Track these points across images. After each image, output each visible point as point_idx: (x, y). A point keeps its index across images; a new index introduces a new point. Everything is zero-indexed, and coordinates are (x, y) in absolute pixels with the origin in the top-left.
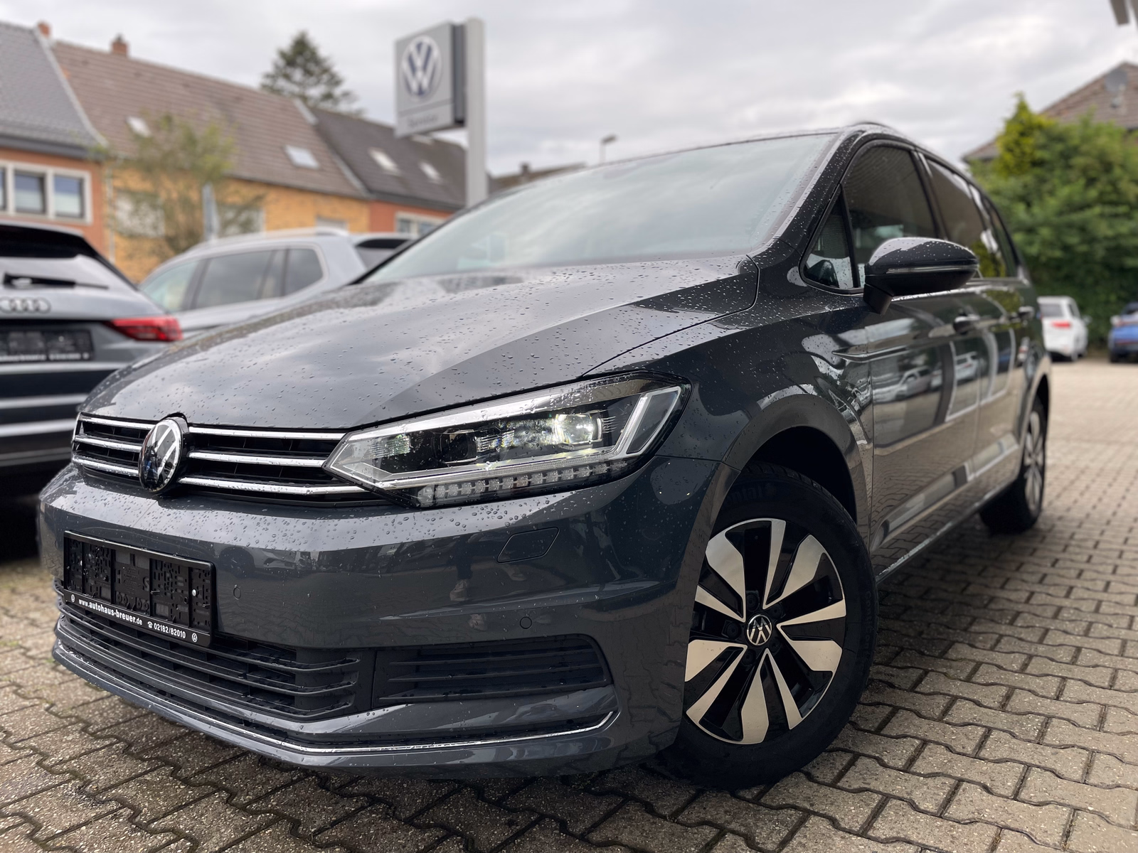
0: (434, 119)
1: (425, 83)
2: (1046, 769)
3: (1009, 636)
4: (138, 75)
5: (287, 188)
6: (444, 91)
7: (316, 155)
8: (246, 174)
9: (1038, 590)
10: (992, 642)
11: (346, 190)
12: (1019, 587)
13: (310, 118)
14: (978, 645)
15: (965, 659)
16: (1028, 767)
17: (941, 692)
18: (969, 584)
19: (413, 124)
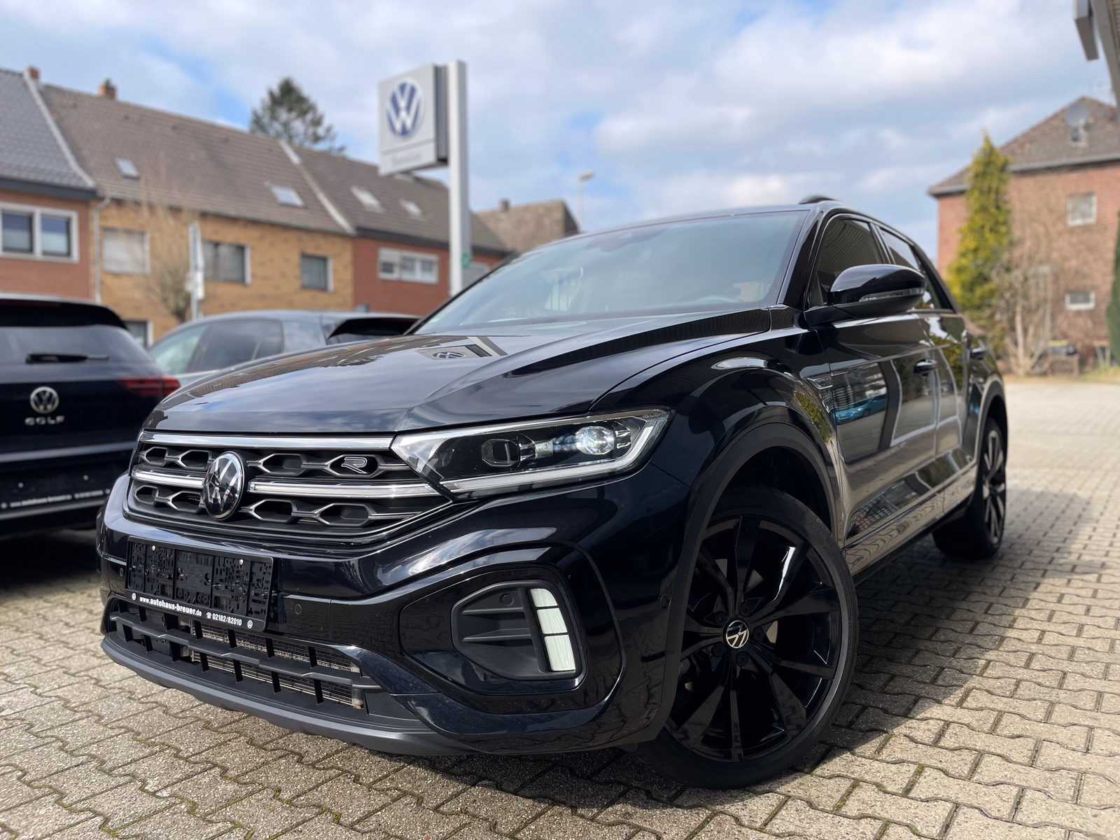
0: (418, 157)
1: (409, 123)
3: (1027, 680)
4: (126, 118)
5: (272, 225)
6: (427, 128)
7: (300, 195)
8: (231, 212)
9: (1049, 629)
10: (1012, 687)
11: (330, 227)
12: (1029, 626)
13: (295, 159)
14: (998, 692)
15: (987, 708)
17: (967, 746)
18: (977, 623)
19: (396, 162)
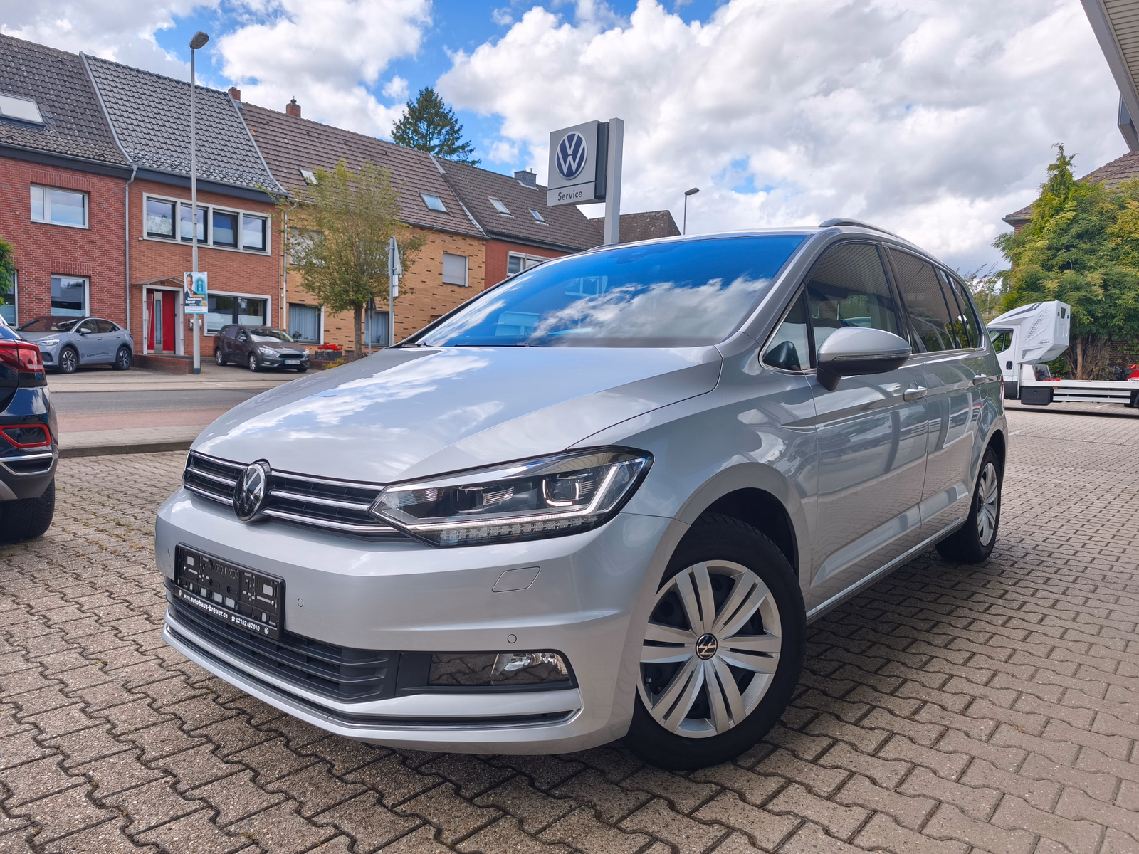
0: (579, 194)
1: (574, 167)
5: (422, 228)
7: (445, 200)
11: (470, 231)
13: (442, 171)
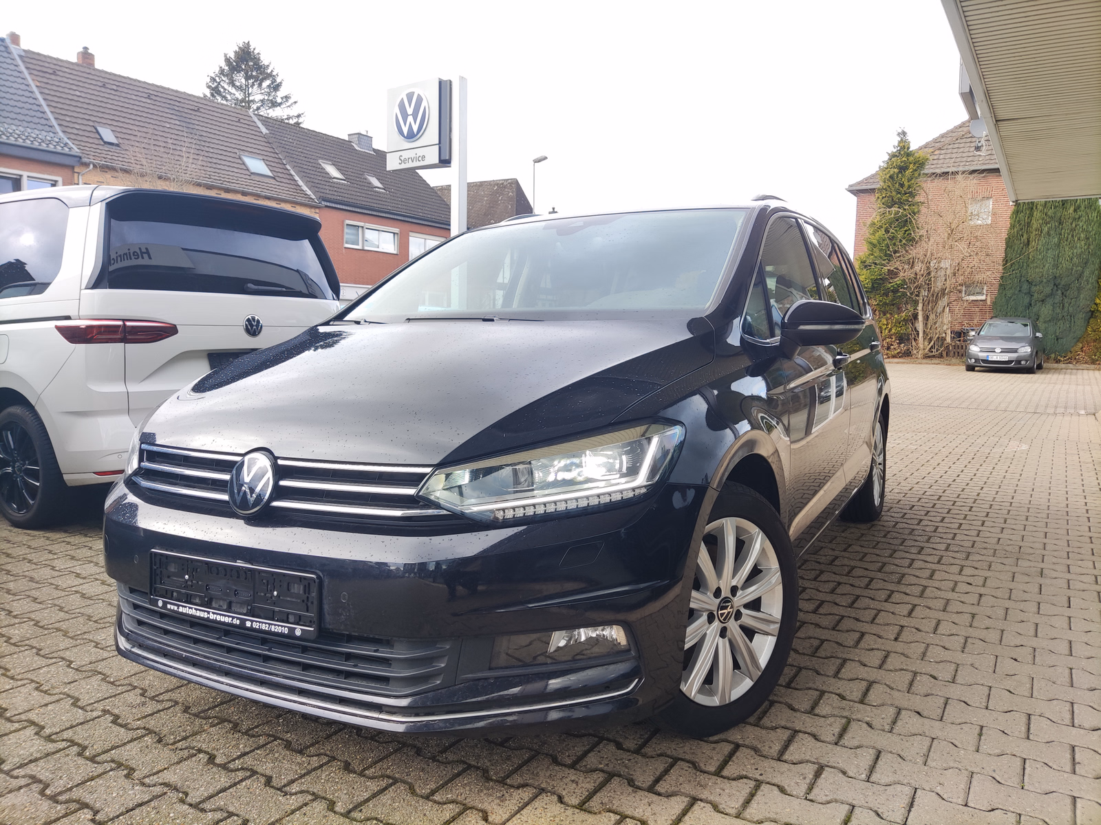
0: (423, 158)
1: (415, 128)
2: (901, 592)
5: (244, 194)
6: (431, 134)
7: (270, 165)
11: (299, 199)
13: (264, 130)
16: (893, 592)
